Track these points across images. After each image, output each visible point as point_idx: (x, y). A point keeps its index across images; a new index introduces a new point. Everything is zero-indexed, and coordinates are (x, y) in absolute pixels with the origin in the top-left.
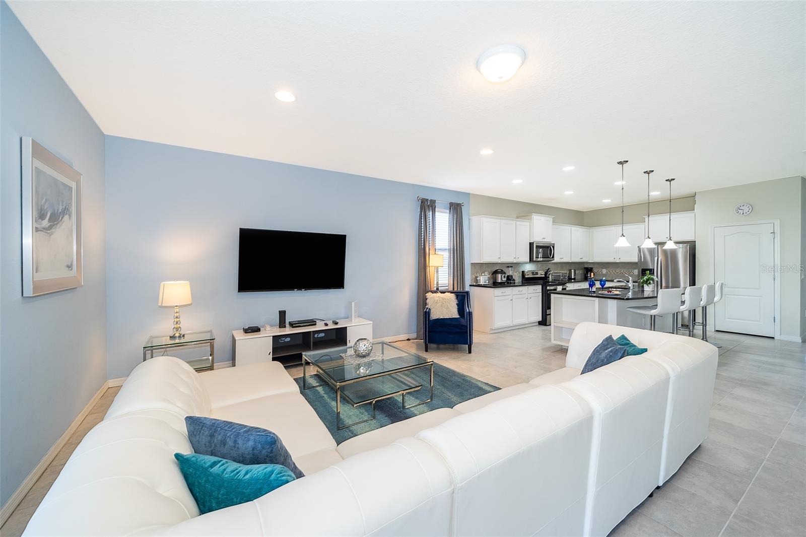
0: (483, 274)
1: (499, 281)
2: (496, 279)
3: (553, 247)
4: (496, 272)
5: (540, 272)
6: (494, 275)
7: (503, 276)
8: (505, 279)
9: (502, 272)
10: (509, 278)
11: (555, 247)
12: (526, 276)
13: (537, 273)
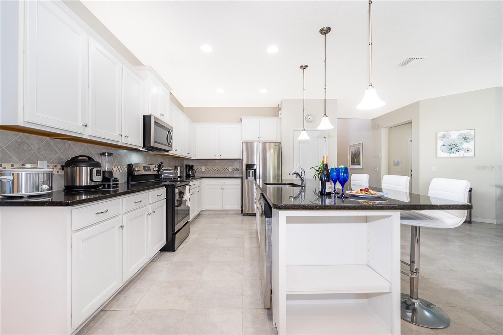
0: (28, 166)
1: (84, 184)
2: (73, 179)
3: (172, 131)
4: (74, 162)
5: (152, 167)
6: (69, 169)
7: (94, 171)
8: (99, 179)
9: (90, 162)
10: (107, 177)
11: (173, 131)
12: (136, 173)
13: (149, 169)
